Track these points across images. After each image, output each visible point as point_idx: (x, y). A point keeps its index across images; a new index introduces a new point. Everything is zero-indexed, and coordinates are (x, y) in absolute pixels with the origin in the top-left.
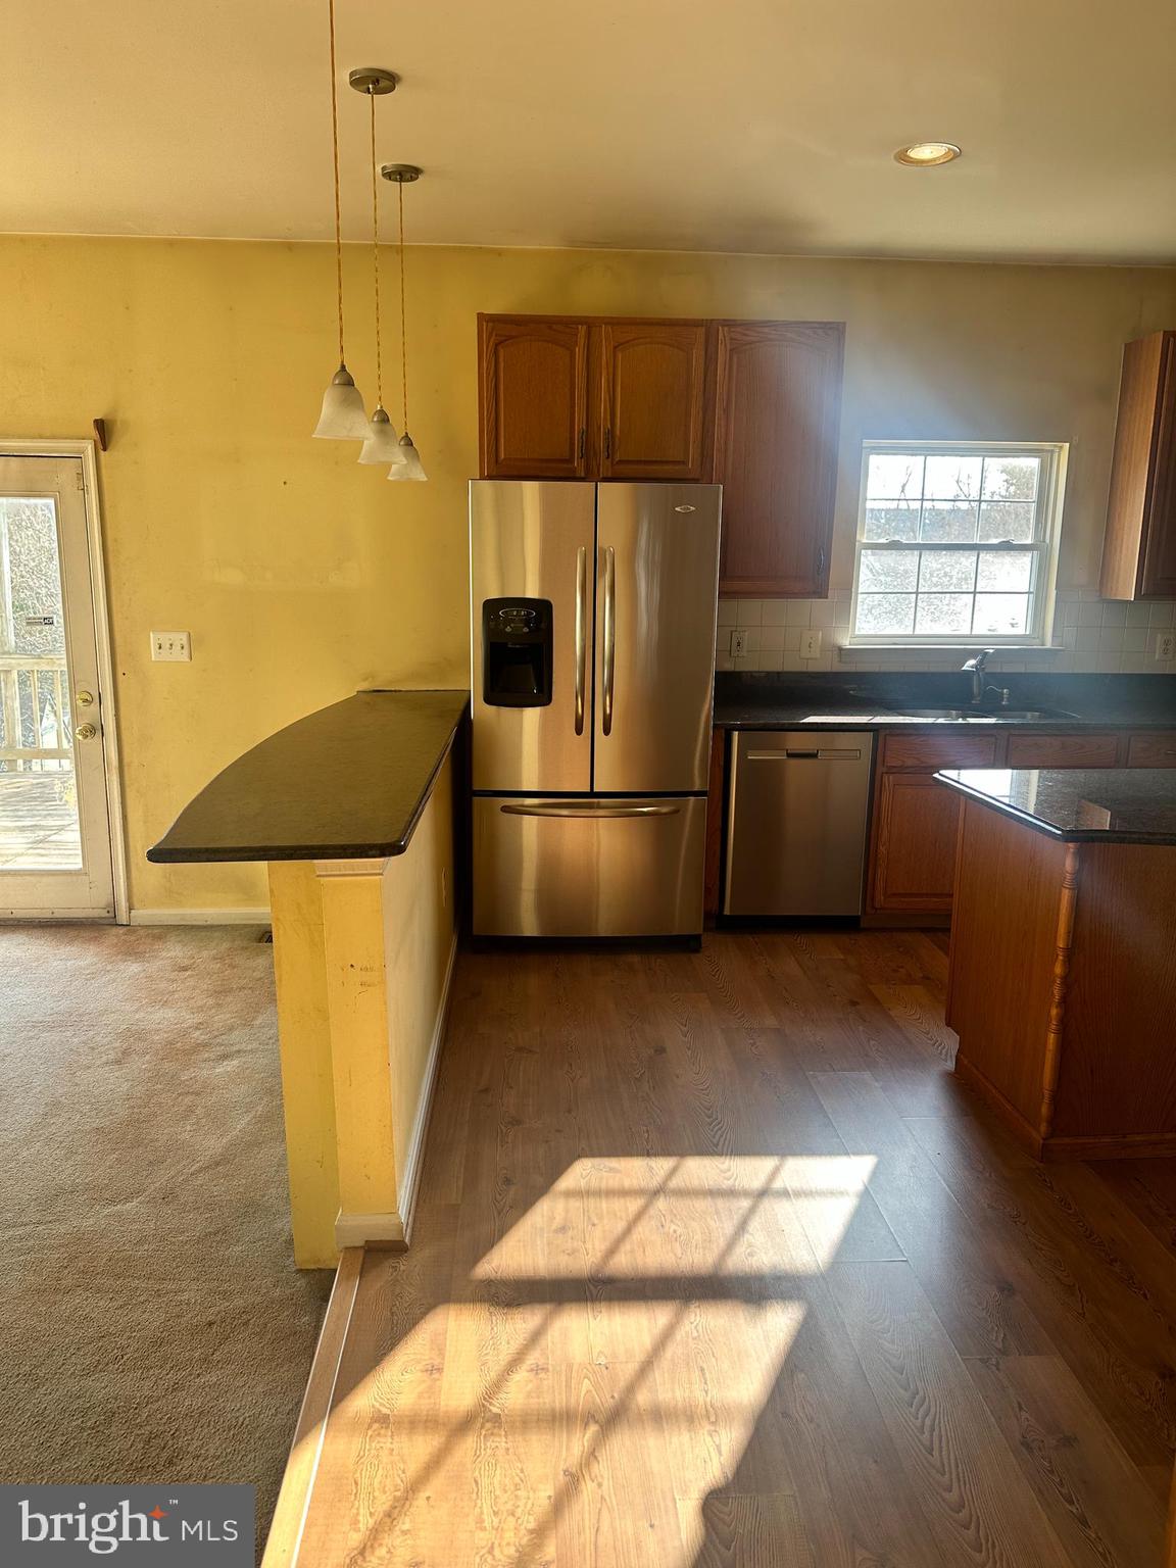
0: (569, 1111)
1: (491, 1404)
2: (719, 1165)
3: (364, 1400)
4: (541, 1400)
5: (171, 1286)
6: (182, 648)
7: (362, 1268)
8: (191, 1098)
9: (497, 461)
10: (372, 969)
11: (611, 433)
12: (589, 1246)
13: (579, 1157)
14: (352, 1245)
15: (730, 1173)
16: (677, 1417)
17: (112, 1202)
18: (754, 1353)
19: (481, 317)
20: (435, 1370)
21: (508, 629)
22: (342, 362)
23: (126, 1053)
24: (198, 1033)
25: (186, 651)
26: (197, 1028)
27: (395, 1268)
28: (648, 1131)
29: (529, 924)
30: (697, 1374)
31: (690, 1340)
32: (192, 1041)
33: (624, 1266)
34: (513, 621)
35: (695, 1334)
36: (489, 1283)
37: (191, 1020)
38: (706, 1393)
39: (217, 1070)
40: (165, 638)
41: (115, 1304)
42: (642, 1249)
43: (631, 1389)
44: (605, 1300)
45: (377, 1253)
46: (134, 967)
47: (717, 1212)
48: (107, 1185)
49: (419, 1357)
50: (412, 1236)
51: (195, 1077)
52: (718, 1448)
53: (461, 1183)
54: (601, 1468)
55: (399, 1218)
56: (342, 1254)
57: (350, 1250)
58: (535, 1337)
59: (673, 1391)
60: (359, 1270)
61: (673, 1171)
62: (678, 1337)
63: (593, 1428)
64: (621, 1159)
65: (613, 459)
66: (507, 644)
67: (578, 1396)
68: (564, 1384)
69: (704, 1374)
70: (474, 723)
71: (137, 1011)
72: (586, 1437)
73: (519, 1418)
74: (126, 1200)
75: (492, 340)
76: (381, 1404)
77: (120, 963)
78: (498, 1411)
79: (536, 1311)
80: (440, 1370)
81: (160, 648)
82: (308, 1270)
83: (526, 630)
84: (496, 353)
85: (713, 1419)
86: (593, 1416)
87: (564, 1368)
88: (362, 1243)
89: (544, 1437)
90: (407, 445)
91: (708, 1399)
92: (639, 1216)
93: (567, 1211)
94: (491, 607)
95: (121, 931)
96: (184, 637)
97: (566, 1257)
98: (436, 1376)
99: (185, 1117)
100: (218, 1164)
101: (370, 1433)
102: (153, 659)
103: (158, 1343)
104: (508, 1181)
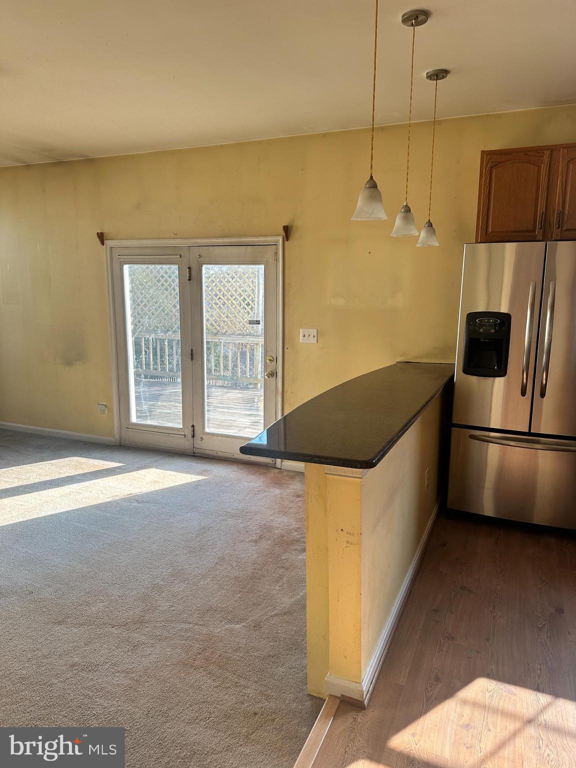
0: (488, 640)
5: (242, 682)
6: (314, 337)
7: (336, 713)
8: (283, 570)
9: (486, 234)
10: (353, 535)
11: (562, 213)
14: (334, 694)
17: (230, 621)
19: (483, 152)
21: (481, 330)
22: (371, 174)
23: (261, 537)
24: (296, 533)
25: (315, 338)
26: (296, 531)
27: (355, 719)
29: (488, 508)
32: (292, 537)
34: (484, 325)
37: (294, 525)
39: (299, 557)
40: (307, 332)
41: (215, 684)
45: (347, 705)
46: (277, 491)
48: (231, 611)
50: (370, 699)
51: (288, 558)
53: (408, 670)
55: (362, 687)
56: (327, 698)
57: (332, 697)
60: (334, 713)
65: (561, 229)
66: (480, 339)
70: (456, 385)
71: (272, 515)
74: (238, 622)
75: (489, 165)
77: (272, 488)
81: (304, 336)
82: (314, 696)
83: (493, 331)
84: (491, 172)
88: (339, 695)
90: (428, 226)
93: (472, 713)
94: (472, 318)
95: (277, 471)
96: (315, 331)
99: (277, 582)
100: (285, 614)
102: (301, 342)
103: (228, 717)
104: (437, 679)
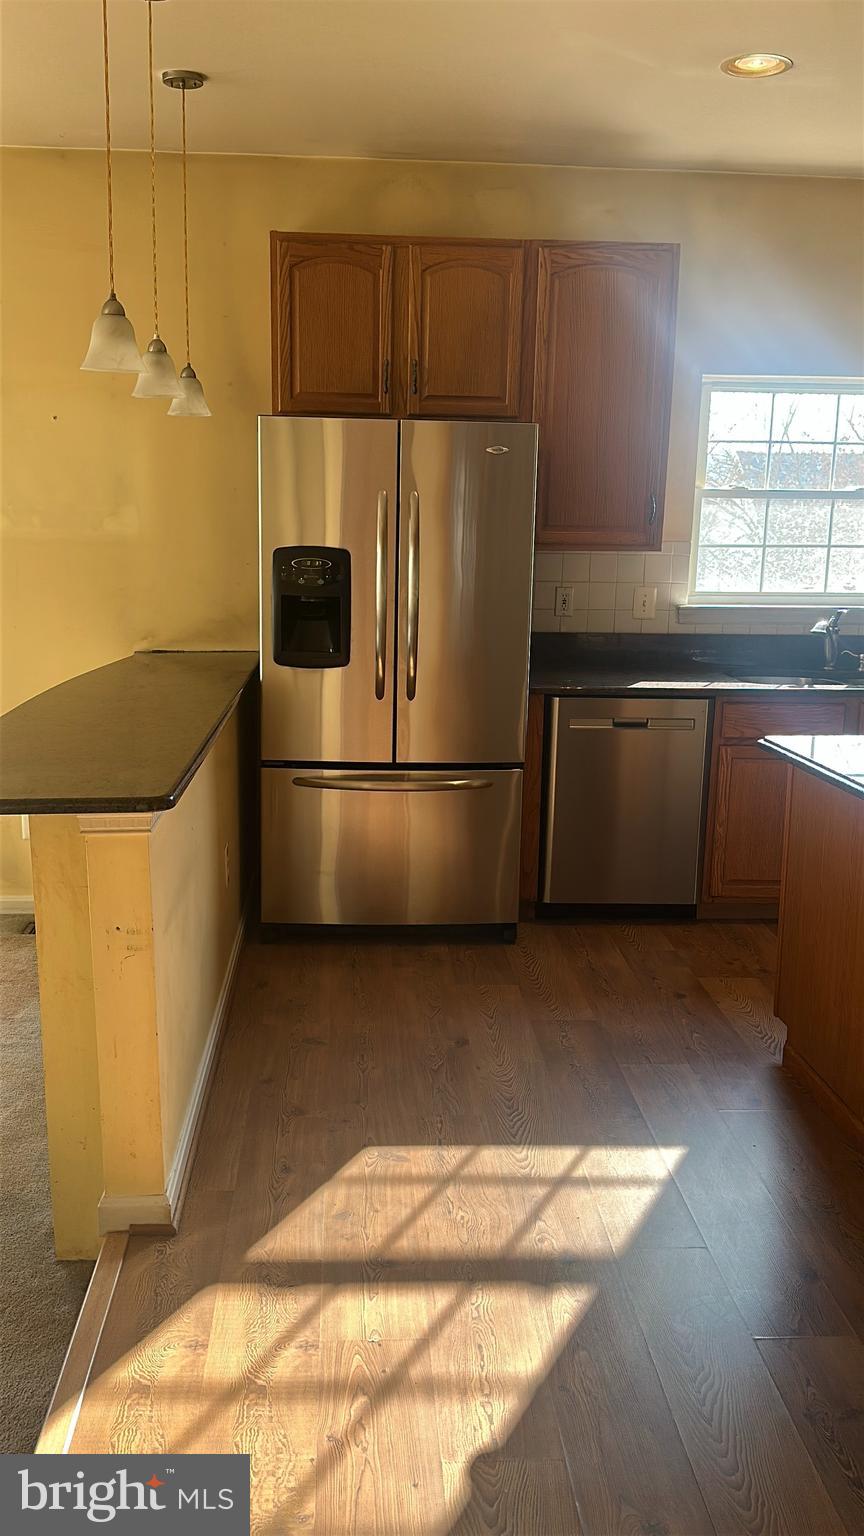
0: (358, 1102)
1: (256, 1377)
2: (515, 1155)
3: (126, 1372)
4: (309, 1374)
7: (126, 1252)
9: (292, 397)
10: (139, 932)
11: (419, 364)
12: (370, 1231)
13: (365, 1146)
14: (116, 1229)
15: (527, 1162)
16: (450, 1390)
18: (535, 1333)
19: (274, 235)
20: (199, 1346)
21: (301, 581)
22: (113, 290)
27: (161, 1252)
28: (441, 1122)
29: (329, 911)
30: (474, 1350)
31: (470, 1319)
33: (406, 1249)
34: (306, 572)
35: (475, 1314)
36: (261, 1265)
38: (482, 1368)
42: (426, 1235)
43: (405, 1364)
44: (382, 1281)
45: (142, 1237)
47: (509, 1200)
49: (182, 1334)
50: (180, 1221)
52: (490, 1418)
53: (236, 1171)
54: (368, 1436)
55: (168, 1200)
56: (105, 1240)
57: (113, 1234)
58: (308, 1318)
59: (448, 1367)
60: (123, 1252)
61: (466, 1161)
62: (457, 1318)
63: (362, 1400)
64: (410, 1147)
65: (421, 396)
66: (299, 597)
67: (349, 1369)
68: (334, 1360)
69: (481, 1352)
70: (263, 685)
72: (353, 1408)
73: (284, 1391)
75: (286, 261)
76: (141, 1376)
78: (264, 1383)
79: (309, 1293)
80: (205, 1346)
82: (68, 1261)
83: (321, 582)
84: (291, 275)
85: (487, 1391)
86: (363, 1389)
87: (335, 1345)
88: (127, 1228)
89: (310, 1406)
90: (188, 377)
91: (484, 1374)
92: (426, 1203)
93: (348, 1197)
94: (283, 557)
97: (344, 1241)
98: (201, 1351)
101: (129, 1402)
104: (286, 1169)
